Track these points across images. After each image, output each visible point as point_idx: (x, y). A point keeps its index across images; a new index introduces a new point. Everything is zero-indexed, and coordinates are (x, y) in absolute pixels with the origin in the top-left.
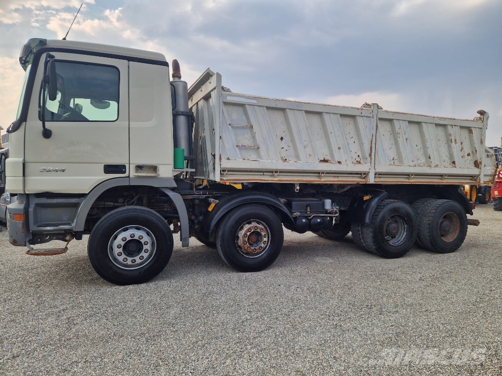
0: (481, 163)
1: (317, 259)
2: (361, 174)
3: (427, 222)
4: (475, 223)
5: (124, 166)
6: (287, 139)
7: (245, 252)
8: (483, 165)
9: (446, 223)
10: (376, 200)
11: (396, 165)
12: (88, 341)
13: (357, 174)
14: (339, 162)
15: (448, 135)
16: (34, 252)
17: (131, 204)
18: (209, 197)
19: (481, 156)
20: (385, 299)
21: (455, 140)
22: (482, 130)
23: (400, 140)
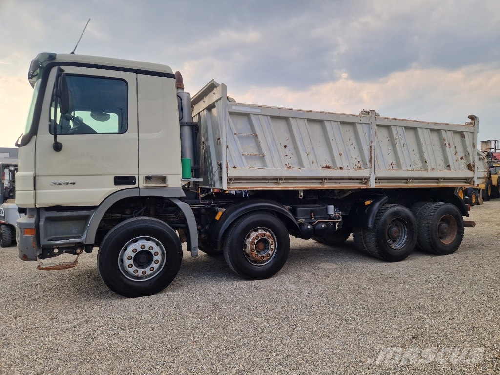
0: (474, 166)
1: (322, 265)
2: (361, 179)
3: (427, 225)
4: (471, 224)
5: (134, 178)
6: (290, 146)
7: (253, 260)
8: (476, 168)
9: (444, 225)
10: (378, 204)
11: (395, 170)
12: (110, 355)
13: (357, 179)
14: (341, 168)
15: (442, 140)
16: (44, 267)
17: (139, 215)
18: (214, 206)
19: (474, 159)
20: (396, 302)
21: (449, 145)
22: (473, 134)
23: (397, 145)
